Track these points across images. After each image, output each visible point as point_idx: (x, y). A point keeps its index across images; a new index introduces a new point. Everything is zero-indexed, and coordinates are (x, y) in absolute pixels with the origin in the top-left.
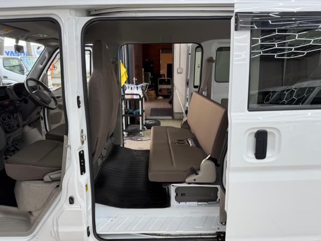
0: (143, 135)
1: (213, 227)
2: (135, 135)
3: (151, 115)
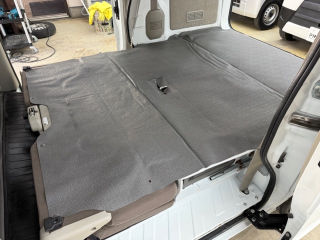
0: (36, 50)
2: (22, 53)
3: (34, 15)
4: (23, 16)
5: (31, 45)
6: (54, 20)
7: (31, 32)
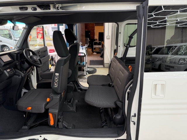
2: (81, 78)
3: (90, 64)
4: (86, 65)
5: (85, 76)
6: (97, 67)
7: (87, 71)
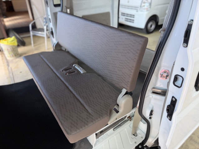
1: (131, 143)
